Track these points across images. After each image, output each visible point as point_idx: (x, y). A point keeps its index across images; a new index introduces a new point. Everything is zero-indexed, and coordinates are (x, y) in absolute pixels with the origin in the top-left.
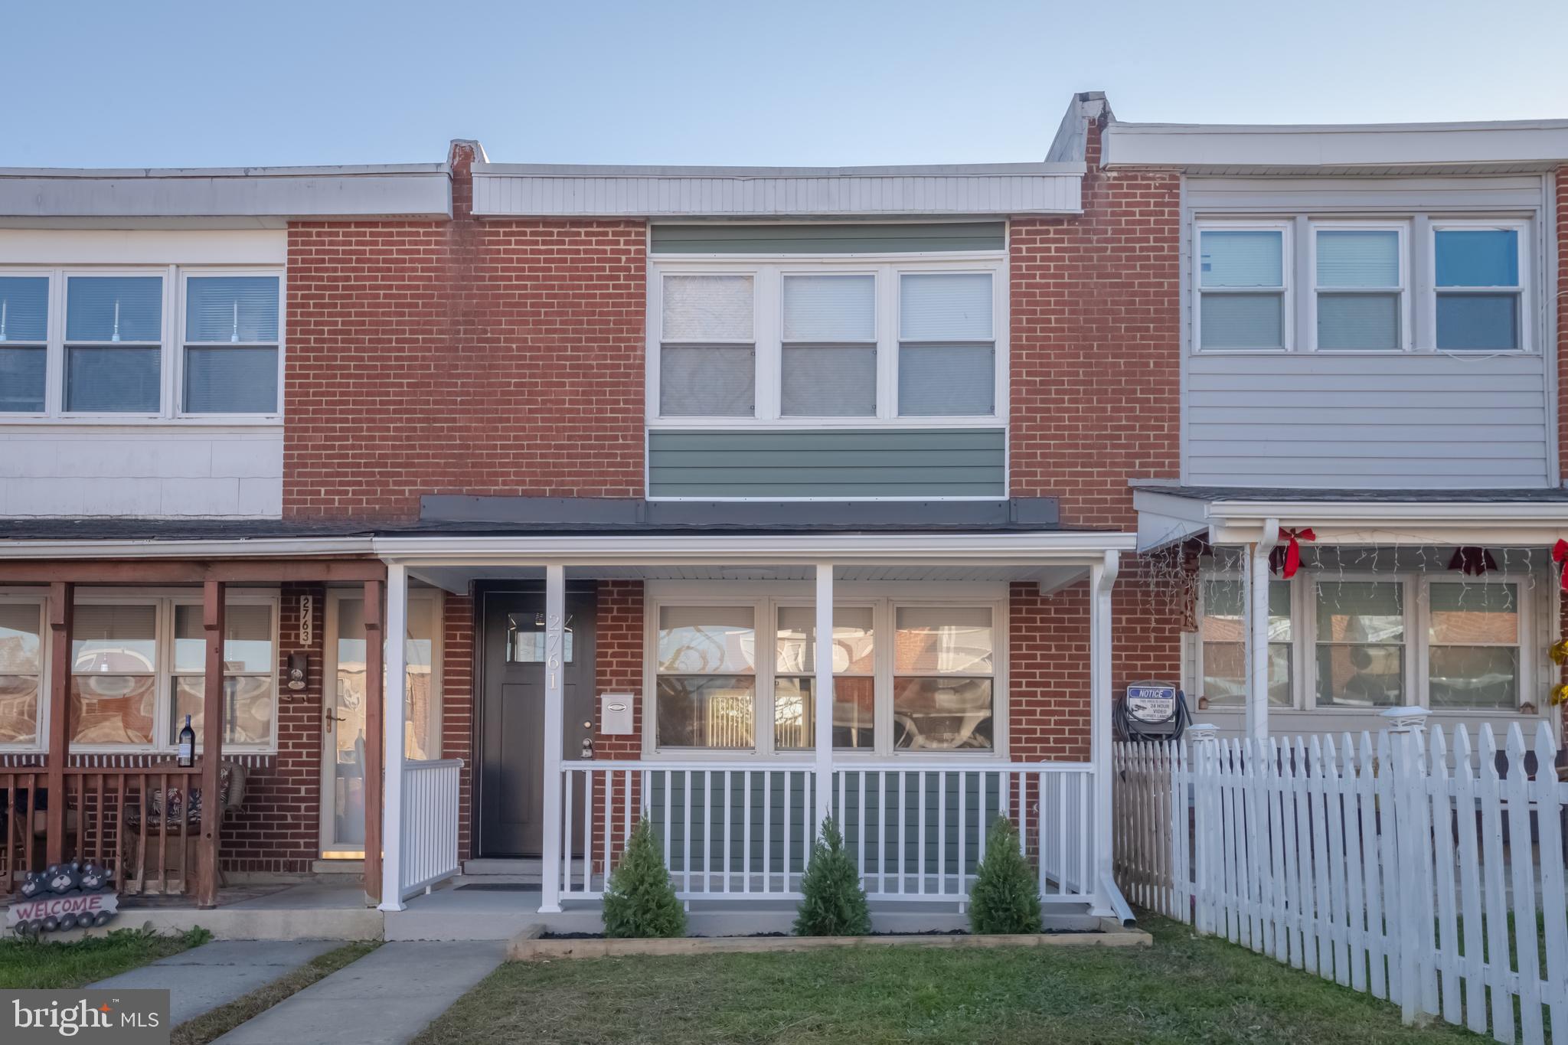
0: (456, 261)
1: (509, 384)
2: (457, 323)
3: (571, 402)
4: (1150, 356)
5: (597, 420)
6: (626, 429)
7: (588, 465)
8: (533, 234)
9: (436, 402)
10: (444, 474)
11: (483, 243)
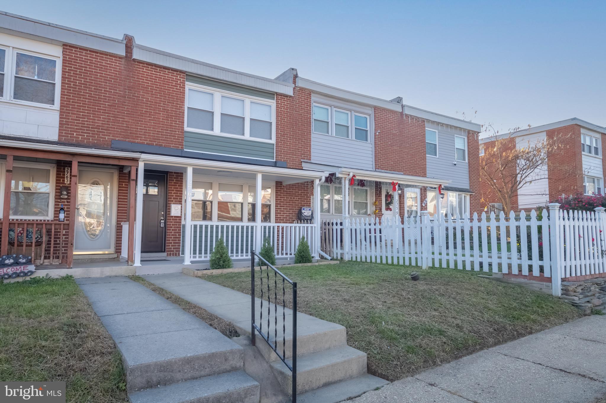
0: (126, 70)
1: (143, 111)
2: (126, 89)
3: (162, 119)
4: (305, 132)
5: (170, 126)
6: (179, 129)
7: (167, 138)
8: (151, 68)
9: (118, 112)
10: (121, 134)
11: (135, 67)
